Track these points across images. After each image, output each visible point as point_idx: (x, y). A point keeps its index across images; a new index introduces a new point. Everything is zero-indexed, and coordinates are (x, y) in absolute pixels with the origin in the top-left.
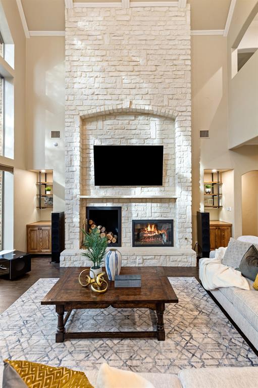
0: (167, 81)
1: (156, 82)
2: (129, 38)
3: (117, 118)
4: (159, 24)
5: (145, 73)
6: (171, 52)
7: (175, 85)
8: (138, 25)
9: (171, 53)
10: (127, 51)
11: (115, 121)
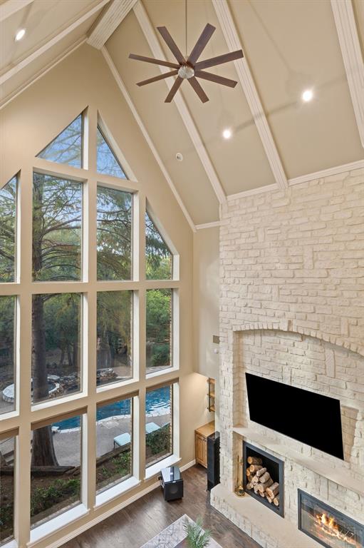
0: (346, 294)
1: (328, 295)
2: (288, 230)
3: (277, 335)
4: (332, 202)
5: (310, 280)
6: (353, 246)
7: (360, 302)
8: (300, 210)
9: (354, 248)
10: (285, 249)
11: (276, 338)
